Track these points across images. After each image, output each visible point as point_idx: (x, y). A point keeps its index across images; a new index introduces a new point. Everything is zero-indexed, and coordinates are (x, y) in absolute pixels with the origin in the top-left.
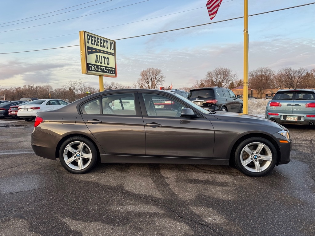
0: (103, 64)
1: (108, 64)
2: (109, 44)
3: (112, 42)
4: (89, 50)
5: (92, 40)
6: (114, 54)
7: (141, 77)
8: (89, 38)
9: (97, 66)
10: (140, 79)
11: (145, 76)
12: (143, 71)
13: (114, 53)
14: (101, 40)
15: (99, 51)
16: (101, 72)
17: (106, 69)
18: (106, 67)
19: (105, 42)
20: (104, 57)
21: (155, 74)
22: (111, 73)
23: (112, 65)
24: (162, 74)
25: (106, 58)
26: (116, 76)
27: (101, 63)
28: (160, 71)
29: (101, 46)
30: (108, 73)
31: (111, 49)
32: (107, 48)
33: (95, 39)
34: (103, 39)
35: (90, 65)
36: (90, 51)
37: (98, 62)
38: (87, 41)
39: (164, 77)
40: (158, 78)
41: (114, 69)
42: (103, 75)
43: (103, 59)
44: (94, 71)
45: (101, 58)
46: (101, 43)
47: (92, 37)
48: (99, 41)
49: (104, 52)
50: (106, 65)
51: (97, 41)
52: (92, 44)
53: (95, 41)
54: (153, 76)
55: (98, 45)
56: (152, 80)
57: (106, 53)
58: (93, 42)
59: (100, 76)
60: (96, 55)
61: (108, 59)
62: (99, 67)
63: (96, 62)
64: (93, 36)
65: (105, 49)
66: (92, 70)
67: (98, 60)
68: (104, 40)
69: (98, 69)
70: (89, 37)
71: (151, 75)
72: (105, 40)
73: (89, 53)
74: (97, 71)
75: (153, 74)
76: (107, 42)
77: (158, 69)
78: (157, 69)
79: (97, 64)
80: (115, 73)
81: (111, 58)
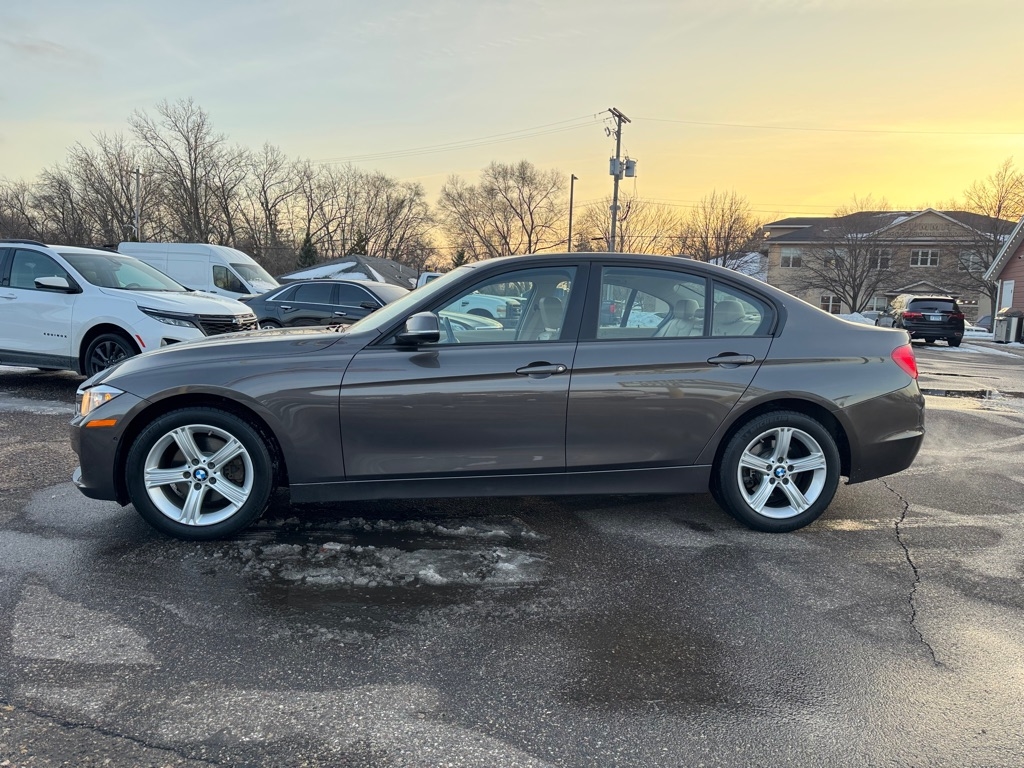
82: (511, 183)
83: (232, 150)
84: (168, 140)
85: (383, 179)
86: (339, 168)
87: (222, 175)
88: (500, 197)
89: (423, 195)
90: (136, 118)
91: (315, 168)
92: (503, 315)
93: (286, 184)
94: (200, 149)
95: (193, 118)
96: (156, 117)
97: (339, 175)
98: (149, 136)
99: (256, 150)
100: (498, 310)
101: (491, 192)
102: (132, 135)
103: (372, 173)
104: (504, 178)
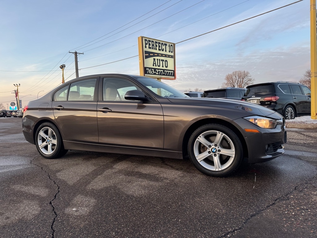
0: (161, 67)
1: (167, 67)
2: (167, 47)
3: (172, 44)
4: (146, 55)
5: (150, 44)
6: (173, 57)
7: (226, 82)
8: (146, 43)
9: (155, 69)
10: (225, 83)
11: (230, 80)
12: (229, 75)
13: (173, 55)
14: (159, 43)
15: (157, 55)
16: (158, 75)
17: (164, 72)
18: (164, 70)
19: (163, 46)
20: (163, 60)
21: (241, 78)
22: (169, 75)
23: (171, 67)
24: (250, 76)
25: (165, 61)
26: (175, 78)
27: (159, 66)
28: (248, 73)
29: (160, 50)
30: (167, 75)
31: (169, 52)
32: (166, 51)
33: (153, 43)
34: (161, 42)
35: (147, 69)
36: (148, 55)
37: (156, 66)
38: (145, 46)
39: (253, 79)
40: (246, 81)
41: (173, 72)
42: (161, 78)
43: (161, 62)
44: (151, 74)
45: (159, 61)
46: (159, 46)
47: (149, 41)
48: (157, 44)
49: (162, 55)
50: (164, 68)
51: (155, 45)
52: (150, 48)
53: (153, 45)
54: (239, 80)
55: (156, 49)
56: (239, 83)
57: (164, 56)
58: (151, 46)
59: (158, 79)
60: (154, 59)
61: (166, 62)
62: (157, 70)
63: (153, 65)
64: (151, 40)
65: (164, 53)
66: (149, 74)
67: (155, 64)
68: (162, 44)
69: (155, 72)
70: (146, 41)
71: (237, 78)
72: (164, 43)
73: (147, 57)
74: (155, 74)
75: (239, 77)
76: (166, 45)
77: (246, 72)
78: (244, 72)
79: (155, 67)
80: (174, 75)
81: (170, 61)
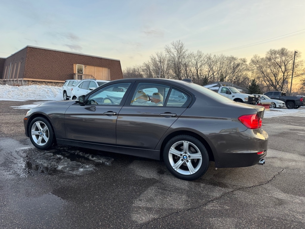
82: (278, 55)
83: (189, 53)
84: (173, 52)
85: (233, 58)
86: (218, 55)
87: (186, 61)
88: (273, 61)
89: (246, 62)
90: (166, 47)
91: (212, 56)
92: (247, 100)
93: (203, 62)
94: (181, 54)
95: (180, 45)
96: (171, 46)
97: (218, 58)
98: (168, 51)
99: (195, 53)
100: (245, 99)
101: (270, 59)
102: (165, 52)
103: (229, 56)
104: (275, 54)
